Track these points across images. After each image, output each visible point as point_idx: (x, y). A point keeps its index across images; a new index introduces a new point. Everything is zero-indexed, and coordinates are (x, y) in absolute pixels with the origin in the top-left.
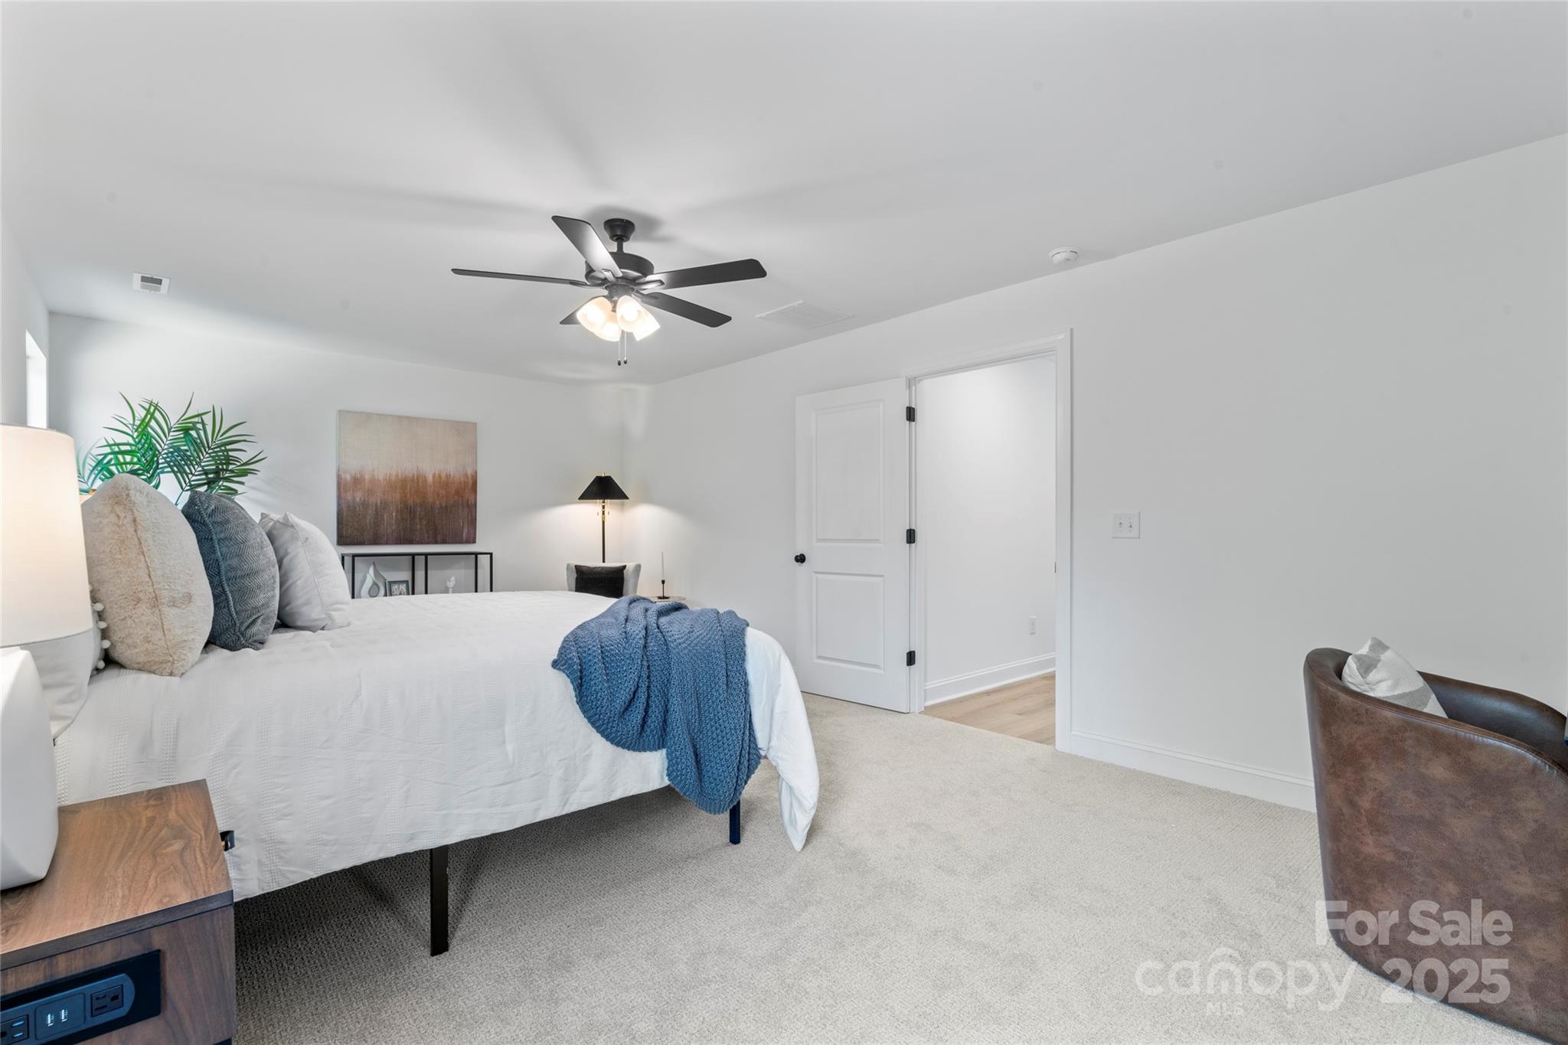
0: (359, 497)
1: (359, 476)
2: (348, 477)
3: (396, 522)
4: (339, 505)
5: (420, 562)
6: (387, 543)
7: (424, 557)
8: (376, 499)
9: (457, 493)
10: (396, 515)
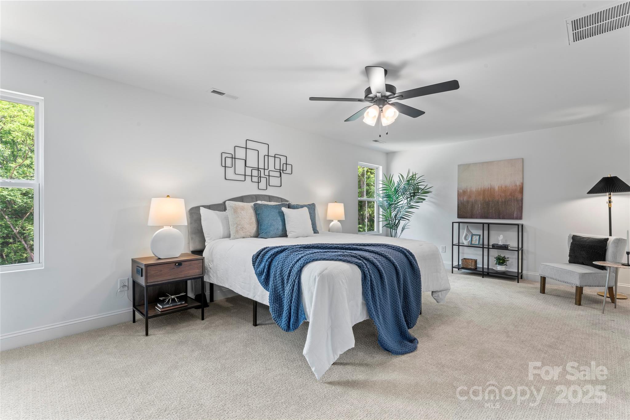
0: (465, 198)
1: (465, 190)
2: (461, 191)
3: (480, 209)
4: (458, 202)
5: (486, 226)
6: (477, 218)
7: (482, 224)
8: (473, 199)
9: (511, 194)
10: (481, 206)
